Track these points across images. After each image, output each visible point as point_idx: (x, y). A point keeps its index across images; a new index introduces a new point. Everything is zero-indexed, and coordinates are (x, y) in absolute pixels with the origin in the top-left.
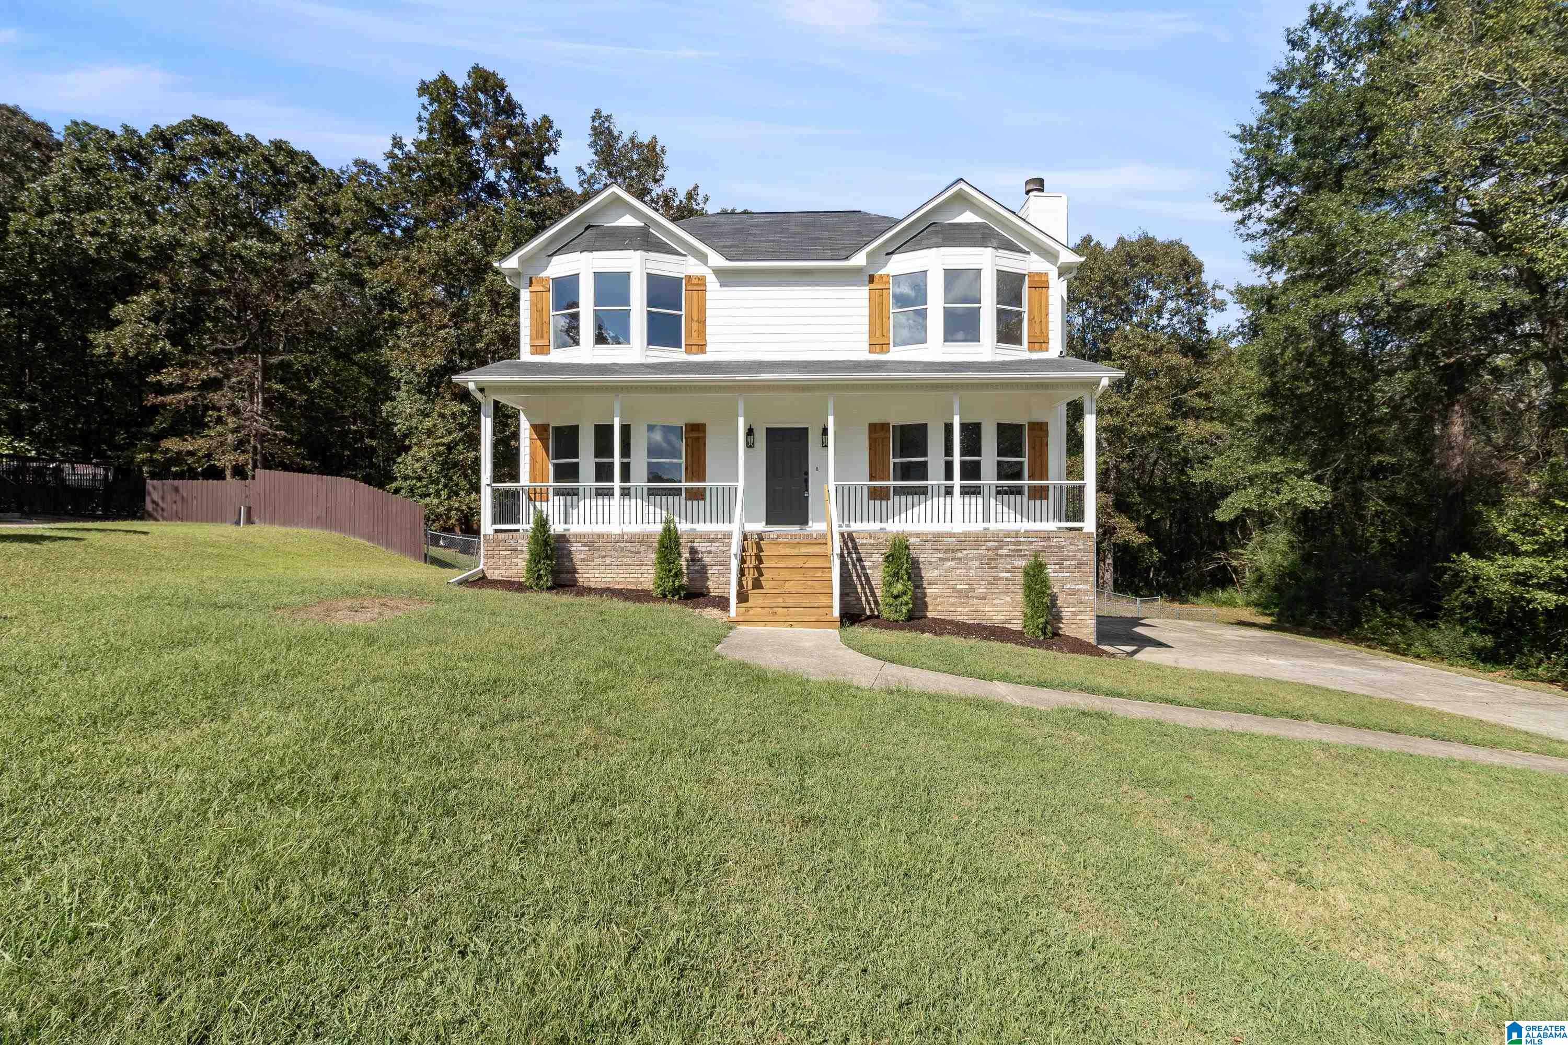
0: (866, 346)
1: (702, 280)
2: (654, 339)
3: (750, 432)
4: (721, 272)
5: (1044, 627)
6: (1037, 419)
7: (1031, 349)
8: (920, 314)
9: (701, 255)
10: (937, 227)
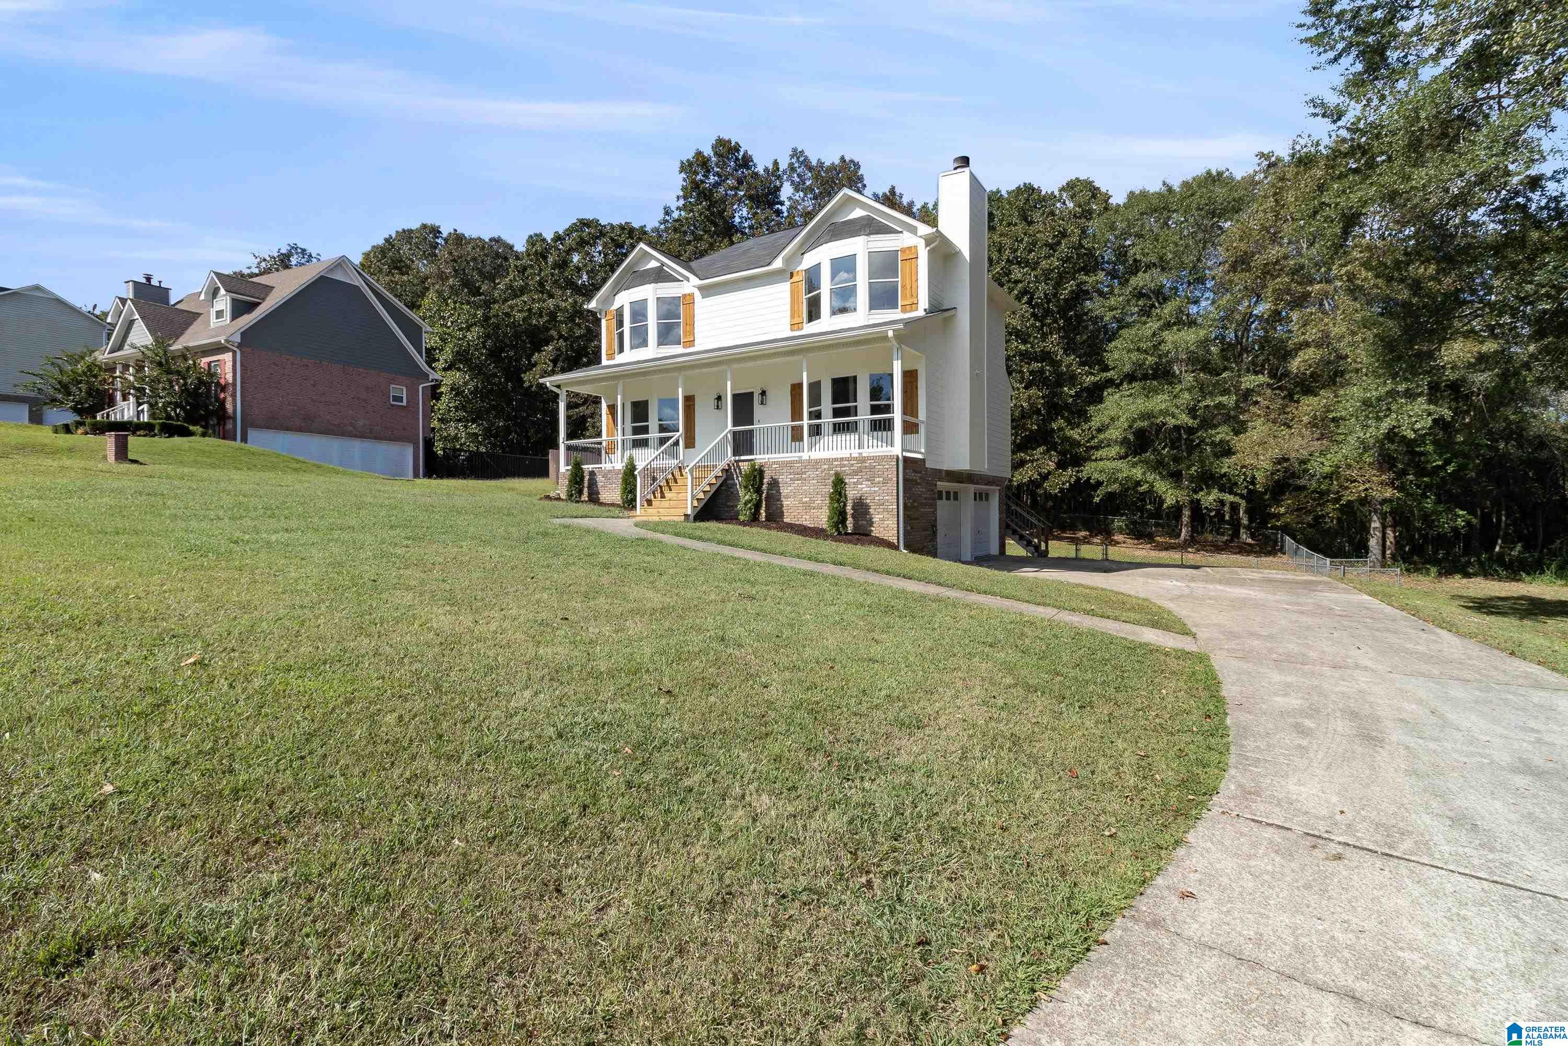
0: (789, 326)
1: (692, 296)
2: (662, 342)
3: (719, 398)
4: (700, 288)
5: (836, 525)
6: (909, 367)
7: (904, 311)
8: (818, 296)
9: (688, 279)
10: (832, 227)
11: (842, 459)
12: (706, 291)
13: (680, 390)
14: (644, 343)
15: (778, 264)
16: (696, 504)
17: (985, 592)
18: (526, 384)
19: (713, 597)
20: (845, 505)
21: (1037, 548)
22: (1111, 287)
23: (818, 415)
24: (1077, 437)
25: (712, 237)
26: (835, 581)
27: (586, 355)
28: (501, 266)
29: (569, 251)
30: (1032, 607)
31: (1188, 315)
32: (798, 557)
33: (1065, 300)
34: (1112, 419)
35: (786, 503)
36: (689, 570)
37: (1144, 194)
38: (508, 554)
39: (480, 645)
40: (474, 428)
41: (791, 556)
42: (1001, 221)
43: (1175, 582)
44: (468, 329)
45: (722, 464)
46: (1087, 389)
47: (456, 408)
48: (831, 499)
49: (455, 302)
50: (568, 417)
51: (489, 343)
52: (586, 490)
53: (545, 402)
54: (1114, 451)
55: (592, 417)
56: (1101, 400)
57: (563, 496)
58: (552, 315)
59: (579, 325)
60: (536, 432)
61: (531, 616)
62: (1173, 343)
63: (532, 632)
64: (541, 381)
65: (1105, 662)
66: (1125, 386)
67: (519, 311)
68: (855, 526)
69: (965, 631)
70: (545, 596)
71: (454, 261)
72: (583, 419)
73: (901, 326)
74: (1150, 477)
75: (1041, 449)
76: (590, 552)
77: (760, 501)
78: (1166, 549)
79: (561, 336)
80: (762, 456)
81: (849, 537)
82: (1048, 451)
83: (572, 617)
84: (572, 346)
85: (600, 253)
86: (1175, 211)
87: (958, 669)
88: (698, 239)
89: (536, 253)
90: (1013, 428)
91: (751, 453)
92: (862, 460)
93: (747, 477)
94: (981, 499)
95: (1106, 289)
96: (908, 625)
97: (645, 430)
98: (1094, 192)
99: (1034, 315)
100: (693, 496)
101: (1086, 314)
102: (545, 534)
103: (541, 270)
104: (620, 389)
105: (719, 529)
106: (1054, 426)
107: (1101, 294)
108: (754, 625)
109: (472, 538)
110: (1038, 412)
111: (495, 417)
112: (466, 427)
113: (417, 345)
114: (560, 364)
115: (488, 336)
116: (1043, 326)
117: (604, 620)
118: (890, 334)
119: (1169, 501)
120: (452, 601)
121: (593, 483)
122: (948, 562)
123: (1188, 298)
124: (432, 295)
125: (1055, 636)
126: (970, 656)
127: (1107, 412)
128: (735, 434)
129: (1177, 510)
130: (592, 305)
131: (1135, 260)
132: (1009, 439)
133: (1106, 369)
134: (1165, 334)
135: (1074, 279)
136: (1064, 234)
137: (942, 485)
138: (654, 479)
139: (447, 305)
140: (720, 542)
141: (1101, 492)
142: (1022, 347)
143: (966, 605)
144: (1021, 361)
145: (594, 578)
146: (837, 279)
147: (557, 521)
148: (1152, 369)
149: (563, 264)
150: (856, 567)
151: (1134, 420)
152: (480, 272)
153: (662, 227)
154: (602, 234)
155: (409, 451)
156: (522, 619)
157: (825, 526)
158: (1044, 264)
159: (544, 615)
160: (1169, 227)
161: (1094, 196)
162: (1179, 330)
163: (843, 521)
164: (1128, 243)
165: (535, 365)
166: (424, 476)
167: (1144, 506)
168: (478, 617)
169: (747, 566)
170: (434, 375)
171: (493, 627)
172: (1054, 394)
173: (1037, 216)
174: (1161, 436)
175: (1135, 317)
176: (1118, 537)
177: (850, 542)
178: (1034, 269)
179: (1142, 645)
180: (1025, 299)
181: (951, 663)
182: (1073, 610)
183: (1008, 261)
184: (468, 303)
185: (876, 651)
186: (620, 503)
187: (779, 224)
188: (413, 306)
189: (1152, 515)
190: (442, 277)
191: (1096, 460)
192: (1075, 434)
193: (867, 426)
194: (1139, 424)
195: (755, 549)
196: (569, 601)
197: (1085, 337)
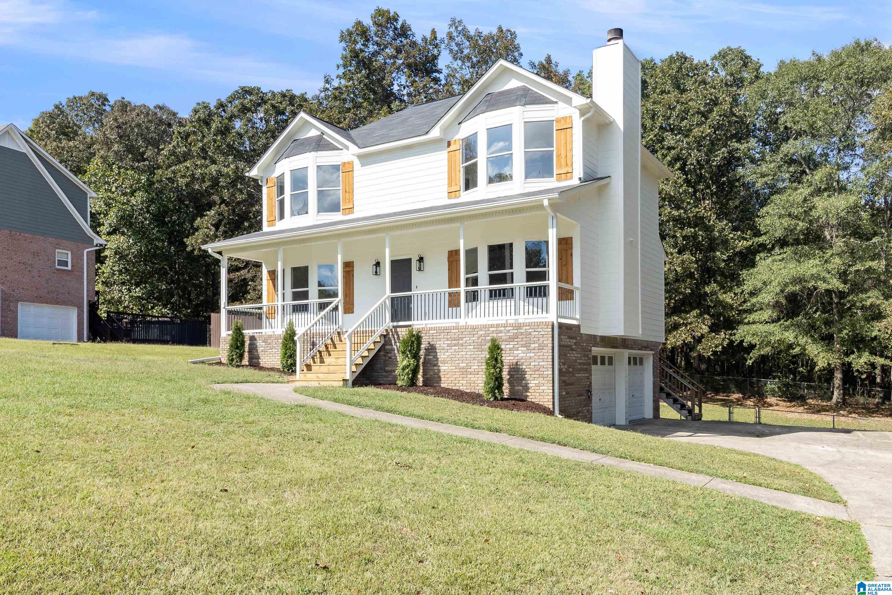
0: (446, 194)
1: (351, 164)
2: (321, 209)
3: (378, 264)
4: (360, 157)
5: (492, 391)
6: (565, 235)
7: (559, 180)
8: (475, 165)
9: (347, 148)
10: (489, 98)
11: (498, 326)
12: (365, 159)
13: (339, 257)
14: (304, 210)
15: (435, 133)
16: (354, 369)
17: (639, 460)
18: (189, 249)
19: (370, 466)
20: (501, 371)
21: (690, 411)
22: (762, 153)
23: (474, 282)
24: (729, 300)
25: (371, 104)
26: (491, 449)
27: (248, 219)
28: (164, 132)
29: (231, 118)
30: (685, 475)
31: (838, 182)
32: (455, 423)
33: (719, 167)
34: (764, 283)
35: (443, 368)
36: (348, 438)
37: (794, 64)
38: (169, 421)
39: (140, 519)
40: (138, 292)
41: (448, 422)
42: (655, 89)
43: (826, 448)
44: (132, 193)
45: (381, 330)
46: (740, 254)
47: (120, 272)
48: (487, 364)
49: (119, 168)
50: (230, 281)
51: (153, 208)
52: (246, 355)
53: (208, 265)
54: (766, 314)
55: (252, 280)
56: (753, 264)
57: (224, 360)
58: (215, 182)
59: (241, 191)
60: (198, 296)
61: (191, 488)
62: (824, 209)
63: (191, 505)
64: (203, 247)
65: (757, 532)
66: (777, 250)
67: (183, 177)
68: (511, 391)
69: (618, 500)
70: (205, 466)
71: (119, 127)
72: (244, 282)
73: (556, 195)
74: (802, 340)
75: (695, 313)
76: (250, 419)
77: (417, 367)
78: (818, 412)
79: (223, 201)
80: (420, 322)
81: (505, 403)
82: (701, 315)
83: (231, 489)
84: (234, 210)
85: (261, 119)
86: (824, 80)
87: (611, 541)
88: (358, 106)
89: (199, 120)
90: (667, 291)
91: (409, 319)
92: (519, 326)
93: (405, 342)
94: (635, 364)
95: (757, 155)
96: (563, 495)
97: (305, 295)
98: (746, 61)
99: (688, 182)
100: (351, 361)
101: (738, 180)
102: (206, 401)
103: (204, 136)
104: (280, 256)
105: (377, 395)
106: (708, 289)
107: (753, 161)
108: (410, 495)
109: (134, 406)
110: (691, 275)
111: (159, 280)
112: (129, 290)
113: (82, 209)
114: (222, 228)
115: (152, 201)
116: (695, 192)
117: (262, 491)
118: (546, 203)
119: (821, 363)
120: (114, 473)
121: (253, 348)
122: (602, 428)
123: (838, 165)
124: (96, 161)
125: (708, 505)
126: (623, 527)
127: (759, 277)
128: (393, 299)
129: (829, 373)
130: (254, 173)
131: (786, 128)
132: (663, 302)
133: (757, 233)
134: (816, 199)
135: (725, 146)
136: (715, 102)
137: (597, 350)
138: (314, 344)
139: (112, 170)
140: (379, 409)
141: (754, 354)
142: (675, 213)
143: (621, 474)
144: (675, 226)
145: (253, 447)
146: (493, 149)
147: (217, 387)
148: (804, 234)
149: (224, 131)
150: (512, 433)
151: (786, 285)
152: (145, 140)
153: (323, 95)
154: (264, 101)
155: (73, 313)
156: (182, 491)
157: (481, 392)
158: (696, 132)
159: (203, 487)
160: (818, 95)
161: (745, 65)
162: (829, 196)
163: (499, 387)
164: (779, 110)
165: (197, 230)
166: (89, 339)
167: (796, 368)
168: (138, 489)
169: (405, 433)
170: (98, 240)
171: (154, 499)
172: (707, 259)
173: (689, 84)
174: (813, 300)
175: (787, 183)
176: (771, 400)
177: (506, 407)
178: (687, 136)
179: (794, 514)
180: (678, 165)
181: (604, 535)
182: (726, 477)
183: (661, 127)
184: (133, 169)
185: (530, 522)
186: (280, 367)
187: (437, 92)
188: (79, 171)
189: (804, 378)
190: (107, 144)
191: (748, 323)
192: (727, 298)
193: (523, 292)
194: (791, 288)
195: (411, 415)
196: (228, 471)
197: (737, 202)
